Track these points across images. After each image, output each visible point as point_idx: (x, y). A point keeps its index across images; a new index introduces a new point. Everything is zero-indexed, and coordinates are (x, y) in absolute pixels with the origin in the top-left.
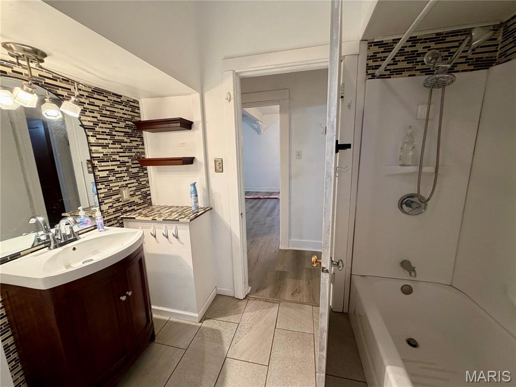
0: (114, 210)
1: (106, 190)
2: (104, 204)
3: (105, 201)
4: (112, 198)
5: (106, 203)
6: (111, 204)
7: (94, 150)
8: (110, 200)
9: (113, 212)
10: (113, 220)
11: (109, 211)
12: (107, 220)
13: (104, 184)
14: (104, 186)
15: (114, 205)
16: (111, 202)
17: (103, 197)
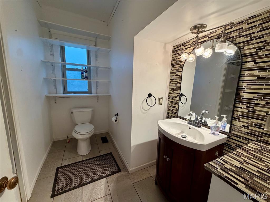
0: (248, 131)
1: (246, 111)
2: (238, 121)
3: (241, 119)
4: (251, 120)
5: (241, 122)
6: (246, 125)
7: (247, 74)
8: (247, 121)
9: (246, 132)
10: (242, 139)
11: (241, 129)
12: (236, 134)
13: (246, 105)
14: (245, 107)
15: (250, 128)
16: (247, 123)
17: (239, 115)
